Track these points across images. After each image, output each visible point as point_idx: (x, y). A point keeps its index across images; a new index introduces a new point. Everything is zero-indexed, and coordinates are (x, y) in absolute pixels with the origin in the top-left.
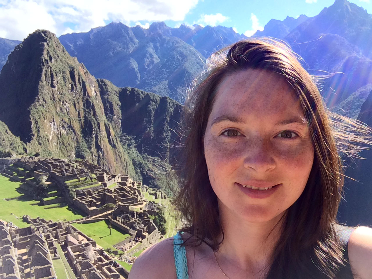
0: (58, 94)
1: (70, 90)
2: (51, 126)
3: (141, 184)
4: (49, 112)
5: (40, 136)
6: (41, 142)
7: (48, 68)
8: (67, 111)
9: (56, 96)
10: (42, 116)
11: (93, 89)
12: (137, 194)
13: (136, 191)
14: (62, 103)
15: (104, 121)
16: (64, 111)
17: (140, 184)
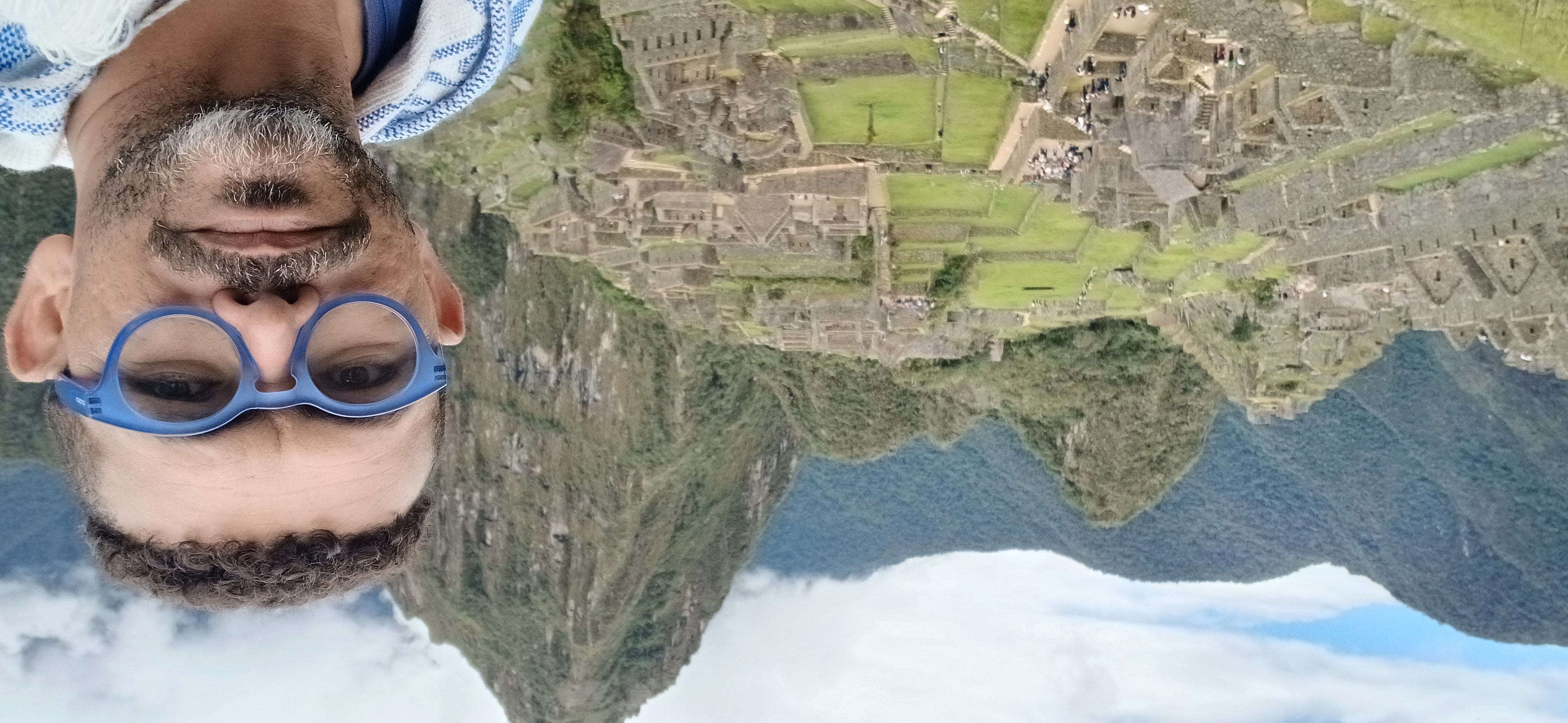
0: (549, 508)
1: (490, 520)
2: (601, 388)
4: (598, 442)
7: (575, 612)
8: (516, 436)
9: (558, 500)
10: (634, 433)
14: (538, 469)
16: (531, 437)
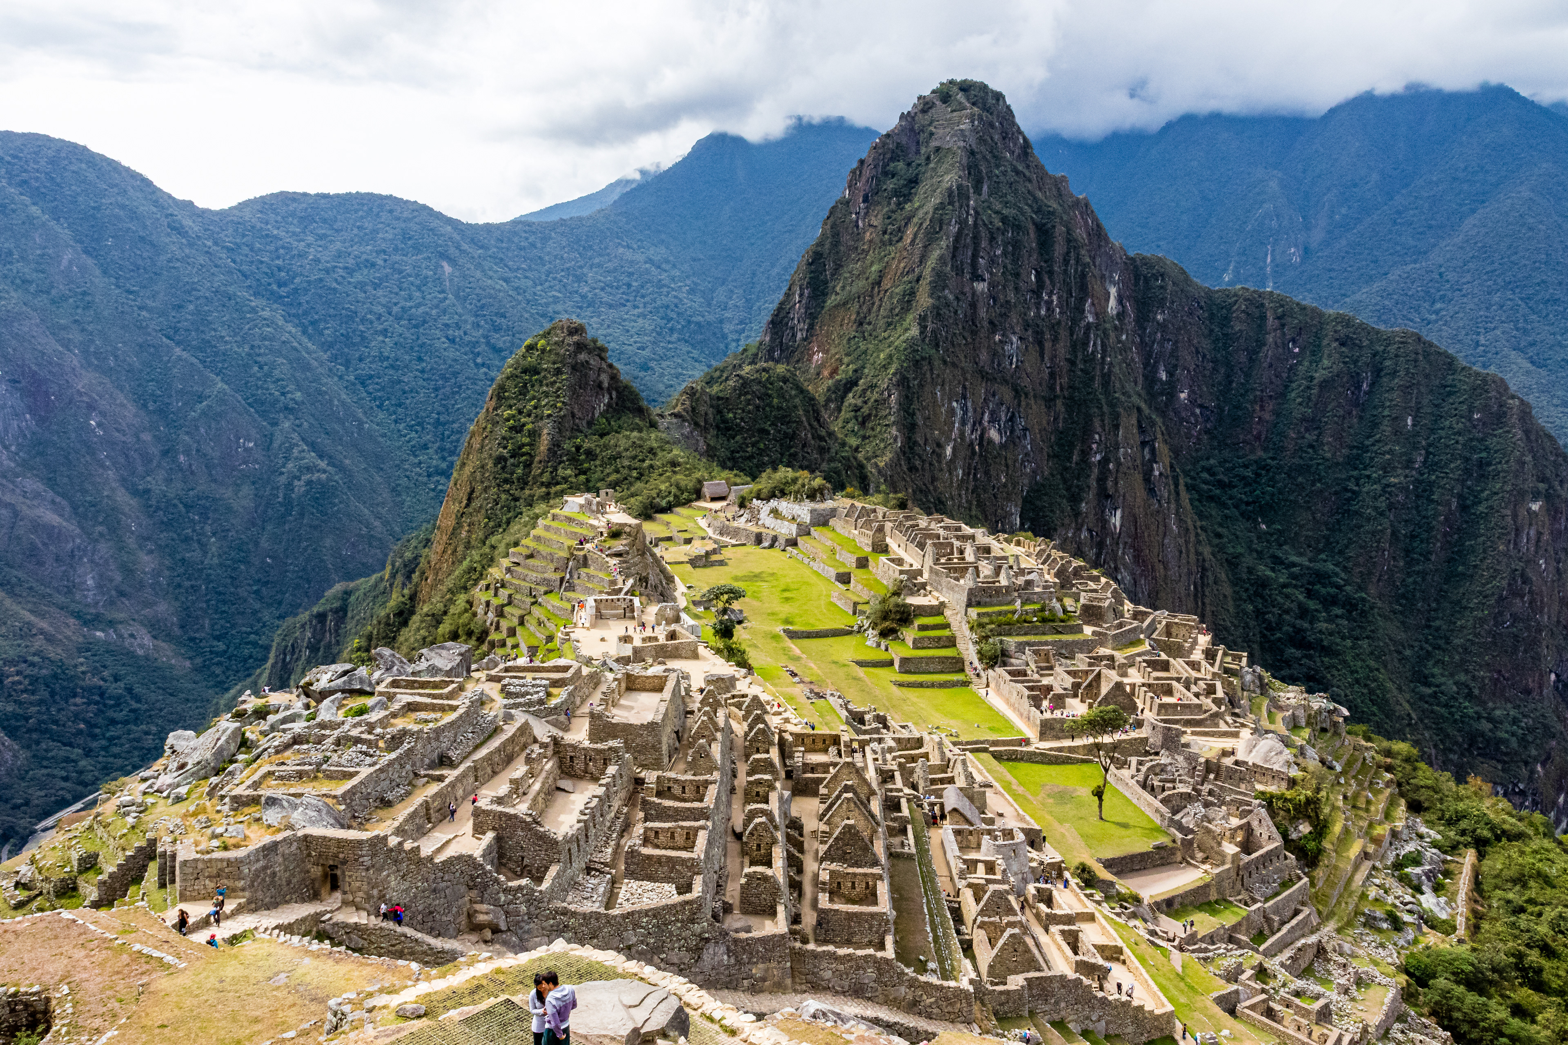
0: (989, 304)
1: (1033, 291)
2: (952, 412)
3: (1245, 660)
4: (954, 365)
5: (915, 443)
6: (918, 463)
7: (968, 213)
8: (1014, 366)
9: (982, 313)
10: (928, 375)
11: (1113, 291)
12: (1220, 693)
13: (1219, 685)
14: (997, 338)
15: (1139, 410)
16: (1003, 365)
17: (1240, 658)
